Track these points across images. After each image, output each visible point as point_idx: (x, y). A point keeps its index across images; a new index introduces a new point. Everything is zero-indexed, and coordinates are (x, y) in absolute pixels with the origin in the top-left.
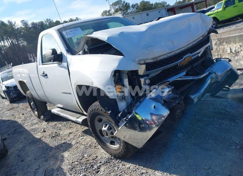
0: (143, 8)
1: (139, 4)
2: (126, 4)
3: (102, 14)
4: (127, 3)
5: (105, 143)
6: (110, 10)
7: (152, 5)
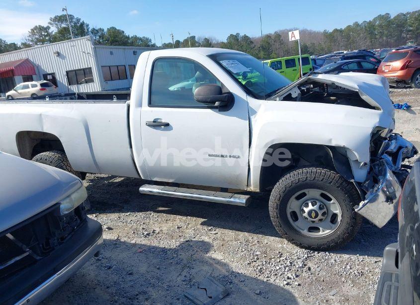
0: (112, 39)
1: (106, 30)
2: (82, 24)
3: (32, 30)
4: (83, 22)
5: (300, 232)
6: (48, 28)
7: (128, 38)
